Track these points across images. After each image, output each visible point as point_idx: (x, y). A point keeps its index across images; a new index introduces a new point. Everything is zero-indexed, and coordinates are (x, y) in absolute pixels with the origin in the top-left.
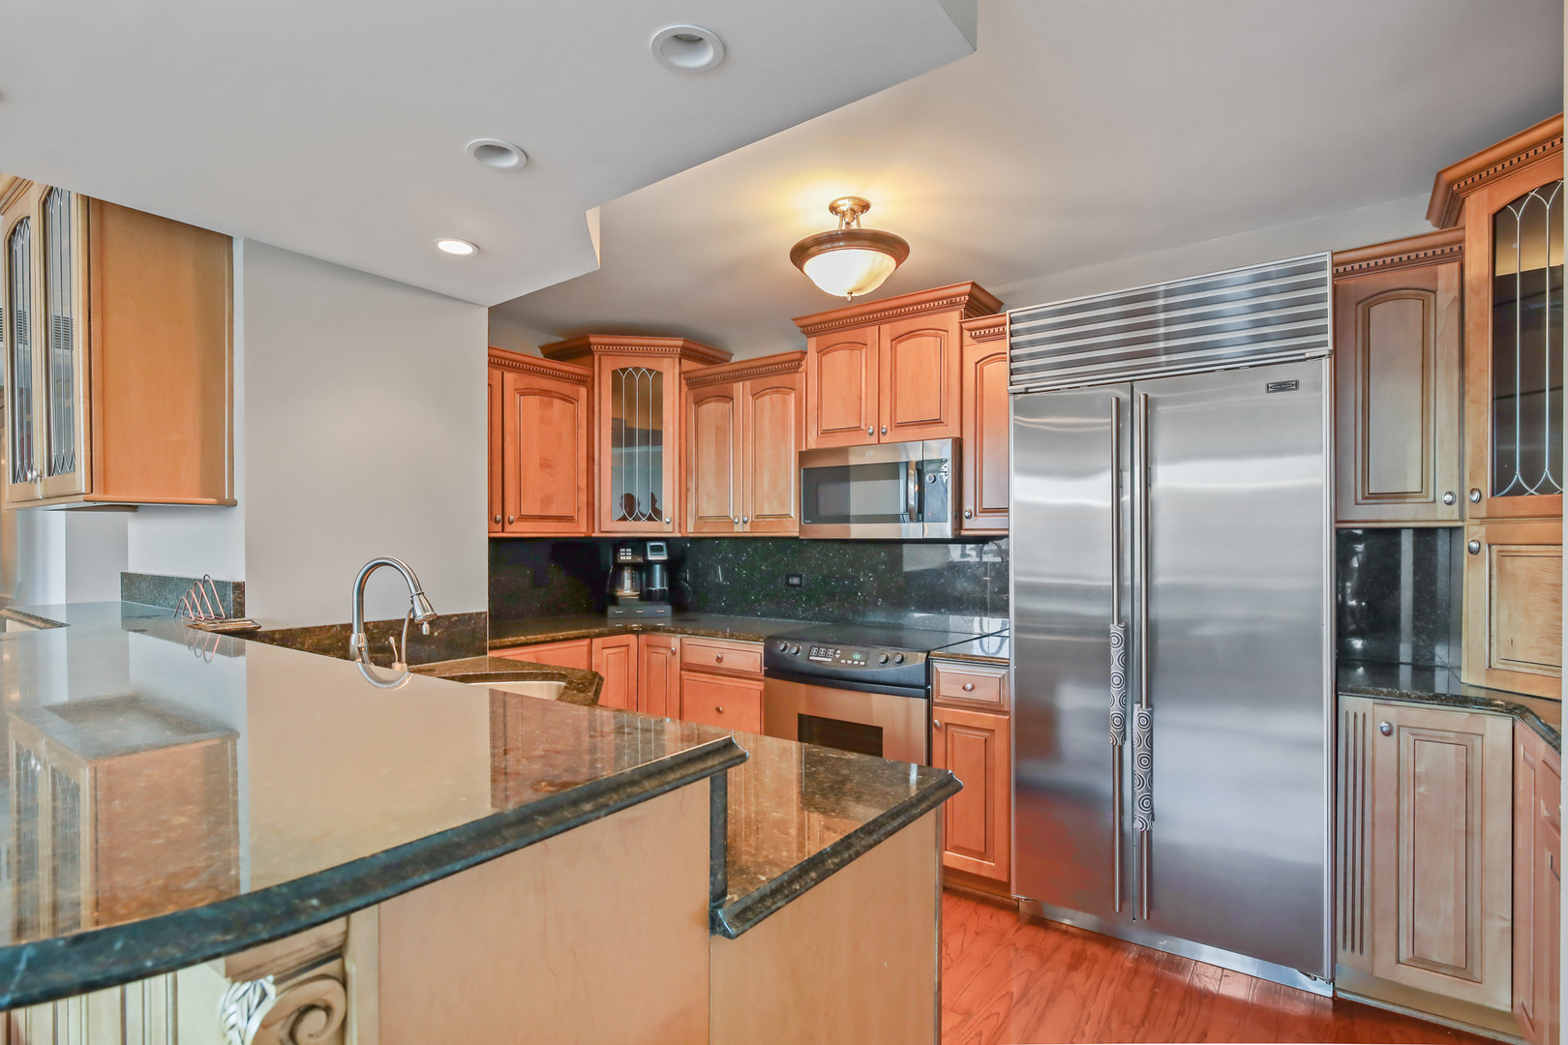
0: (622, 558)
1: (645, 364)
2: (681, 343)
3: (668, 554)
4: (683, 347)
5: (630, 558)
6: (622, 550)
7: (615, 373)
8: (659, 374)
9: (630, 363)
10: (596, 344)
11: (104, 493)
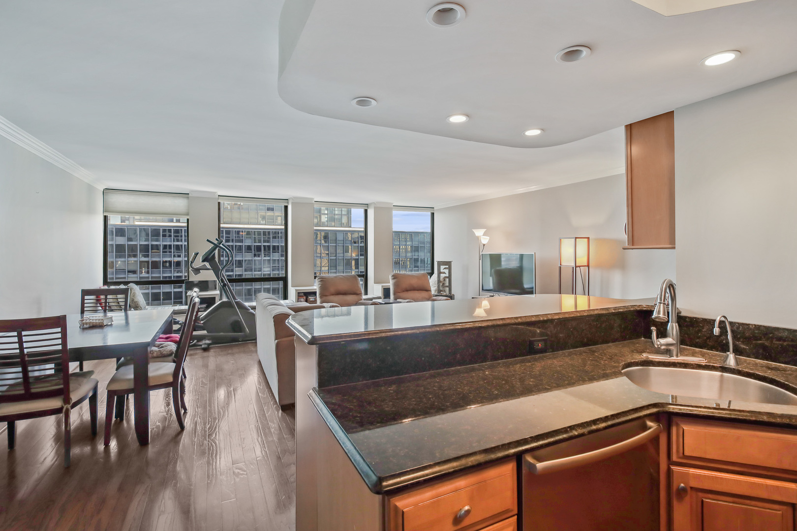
11: (633, 245)
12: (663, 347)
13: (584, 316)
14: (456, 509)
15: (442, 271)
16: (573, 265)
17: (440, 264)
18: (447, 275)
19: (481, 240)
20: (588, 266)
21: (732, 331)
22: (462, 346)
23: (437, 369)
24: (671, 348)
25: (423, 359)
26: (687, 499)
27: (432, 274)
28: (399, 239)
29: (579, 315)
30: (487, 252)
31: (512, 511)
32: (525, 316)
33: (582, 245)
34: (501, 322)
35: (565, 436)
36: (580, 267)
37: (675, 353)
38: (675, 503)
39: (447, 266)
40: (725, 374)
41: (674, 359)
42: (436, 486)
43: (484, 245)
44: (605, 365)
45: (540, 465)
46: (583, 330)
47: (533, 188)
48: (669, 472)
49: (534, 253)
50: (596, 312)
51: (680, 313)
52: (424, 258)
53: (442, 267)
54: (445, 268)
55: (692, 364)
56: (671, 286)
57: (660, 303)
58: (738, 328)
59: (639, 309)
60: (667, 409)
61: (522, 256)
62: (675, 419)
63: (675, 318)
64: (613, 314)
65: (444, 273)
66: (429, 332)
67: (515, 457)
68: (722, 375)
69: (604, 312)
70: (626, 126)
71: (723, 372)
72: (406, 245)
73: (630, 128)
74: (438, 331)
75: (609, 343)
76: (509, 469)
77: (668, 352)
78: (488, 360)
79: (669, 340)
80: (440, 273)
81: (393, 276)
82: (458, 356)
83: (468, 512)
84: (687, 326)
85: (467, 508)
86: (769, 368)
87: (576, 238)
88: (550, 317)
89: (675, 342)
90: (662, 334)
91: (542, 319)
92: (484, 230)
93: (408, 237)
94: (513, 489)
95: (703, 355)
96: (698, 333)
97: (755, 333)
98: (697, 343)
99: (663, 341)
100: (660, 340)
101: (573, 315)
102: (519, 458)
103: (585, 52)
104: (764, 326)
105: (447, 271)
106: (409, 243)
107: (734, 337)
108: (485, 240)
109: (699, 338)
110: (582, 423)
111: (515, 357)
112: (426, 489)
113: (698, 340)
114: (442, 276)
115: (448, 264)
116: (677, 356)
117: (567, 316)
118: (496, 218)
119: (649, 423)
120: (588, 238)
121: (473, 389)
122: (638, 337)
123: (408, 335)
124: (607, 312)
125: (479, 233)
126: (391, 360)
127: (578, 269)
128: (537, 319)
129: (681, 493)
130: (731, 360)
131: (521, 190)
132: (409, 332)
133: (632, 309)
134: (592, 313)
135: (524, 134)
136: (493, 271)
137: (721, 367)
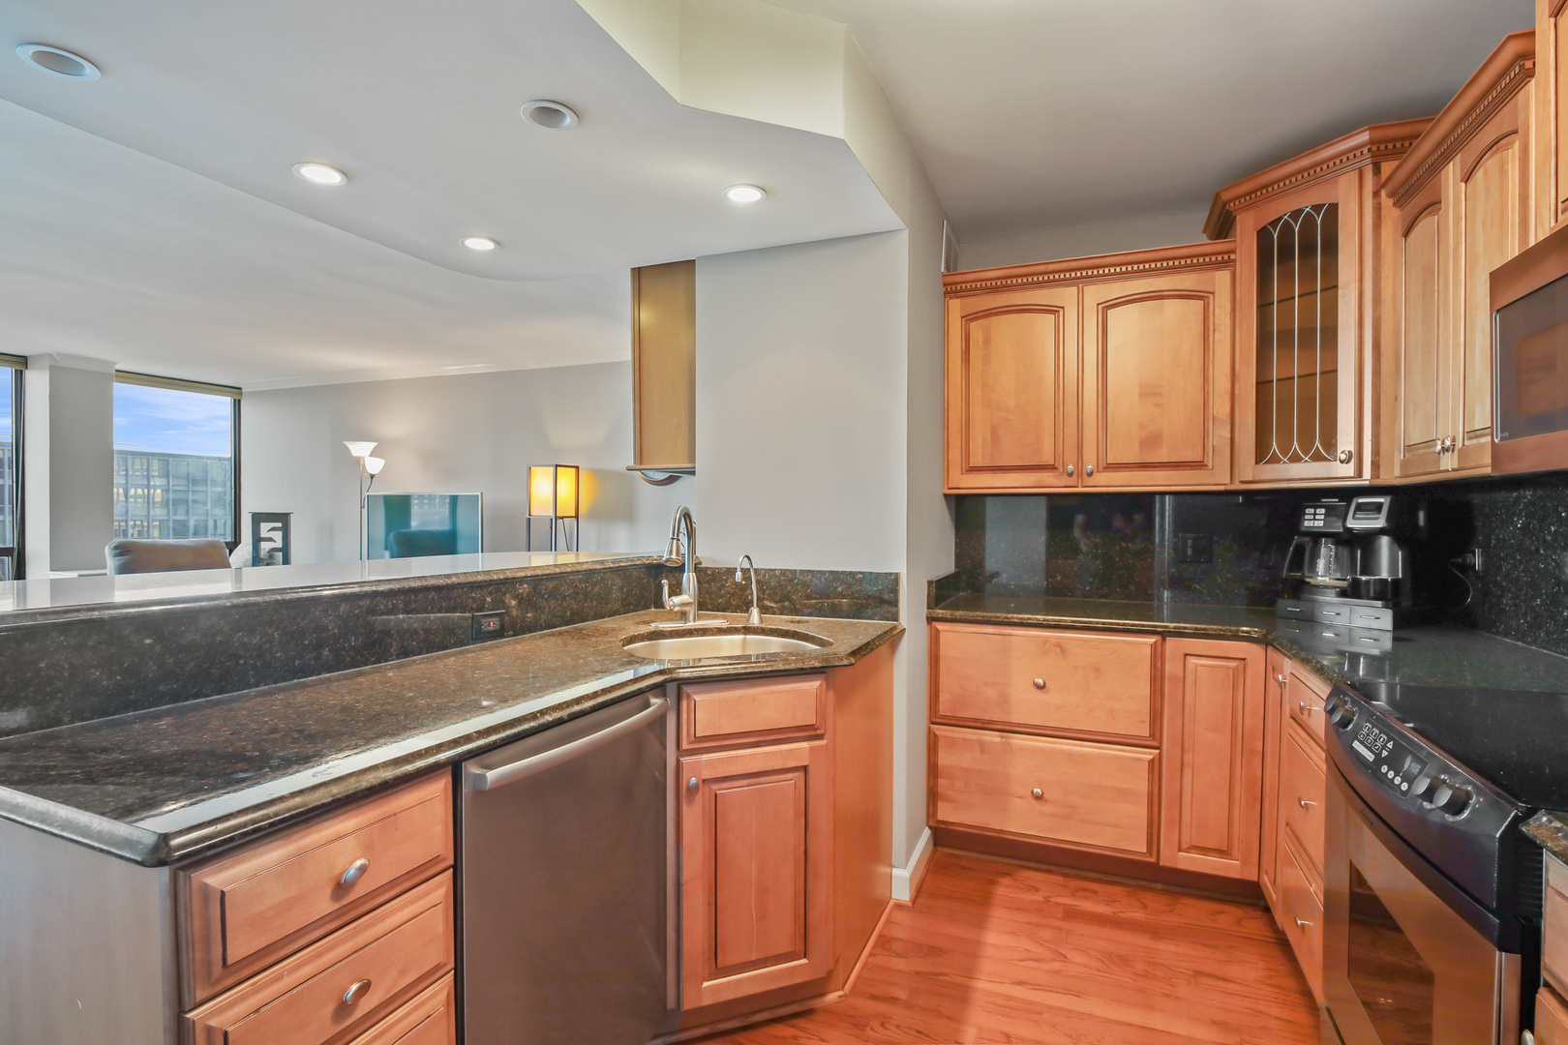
0: (1306, 523)
1: (1305, 201)
2: (1365, 137)
3: (1389, 519)
4: (1371, 142)
5: (1321, 523)
6: (1307, 511)
7: (1263, 235)
8: (1333, 208)
9: (1282, 208)
10: (1233, 200)
11: (641, 464)
12: (676, 609)
13: (566, 573)
14: (337, 872)
15: (264, 534)
16: (551, 514)
17: (258, 518)
18: (279, 544)
19: (364, 466)
20: (577, 517)
21: (757, 582)
22: (336, 631)
23: (276, 682)
24: (686, 609)
25: (242, 662)
26: (699, 797)
27: (233, 546)
28: (127, 470)
29: (558, 570)
30: (381, 490)
31: (445, 859)
32: (465, 573)
33: (567, 478)
34: (418, 584)
35: (533, 724)
36: (562, 518)
37: (691, 617)
38: (685, 808)
39: (279, 525)
40: (749, 637)
41: (691, 624)
42: (295, 837)
43: (372, 476)
44: (596, 642)
45: (491, 775)
46: (565, 597)
47: (478, 368)
48: (678, 765)
49: (479, 494)
50: (585, 567)
51: (700, 563)
52: (206, 521)
53: (265, 527)
54: (273, 529)
55: (711, 629)
56: (687, 516)
57: (673, 539)
58: (764, 576)
59: (647, 562)
60: (675, 675)
61: (454, 500)
62: (687, 689)
63: (692, 567)
64: (612, 570)
65: (270, 539)
66: (256, 604)
67: (450, 768)
68: (745, 639)
69: (598, 567)
70: (633, 270)
71: (746, 634)
72: (148, 486)
73: (638, 272)
74: (278, 601)
75: (604, 617)
76: (438, 789)
77: (683, 615)
78: (391, 656)
79: (684, 598)
80: (257, 540)
81: (116, 547)
82: (326, 652)
83: (363, 869)
84: (708, 582)
85: (359, 863)
86: (792, 622)
87: (557, 466)
88: (510, 575)
89: (691, 600)
90: (676, 590)
91: (495, 577)
92: (373, 445)
93: (155, 465)
94: (446, 822)
95: (724, 618)
96: (721, 590)
97: (781, 581)
98: (719, 604)
99: (677, 600)
100: (672, 598)
101: (548, 572)
102: (455, 766)
103: (569, 119)
104: (789, 570)
105: (278, 536)
106: (157, 481)
107: (760, 589)
108: (374, 466)
109: (721, 597)
110: (560, 704)
111: (446, 648)
112: (275, 844)
113: (720, 600)
114: (265, 546)
115: (283, 519)
116: (694, 620)
117: (539, 572)
118: (401, 423)
119: (653, 700)
120: (577, 468)
121: (361, 697)
122: (647, 607)
123: (202, 610)
124: (602, 567)
125: (360, 449)
126: (154, 668)
127: (560, 521)
128: (488, 578)
129: (693, 791)
130: (755, 617)
131: (452, 369)
132: (203, 604)
133: (638, 563)
134: (579, 568)
135: (462, 242)
136: (391, 535)
137: (744, 628)
